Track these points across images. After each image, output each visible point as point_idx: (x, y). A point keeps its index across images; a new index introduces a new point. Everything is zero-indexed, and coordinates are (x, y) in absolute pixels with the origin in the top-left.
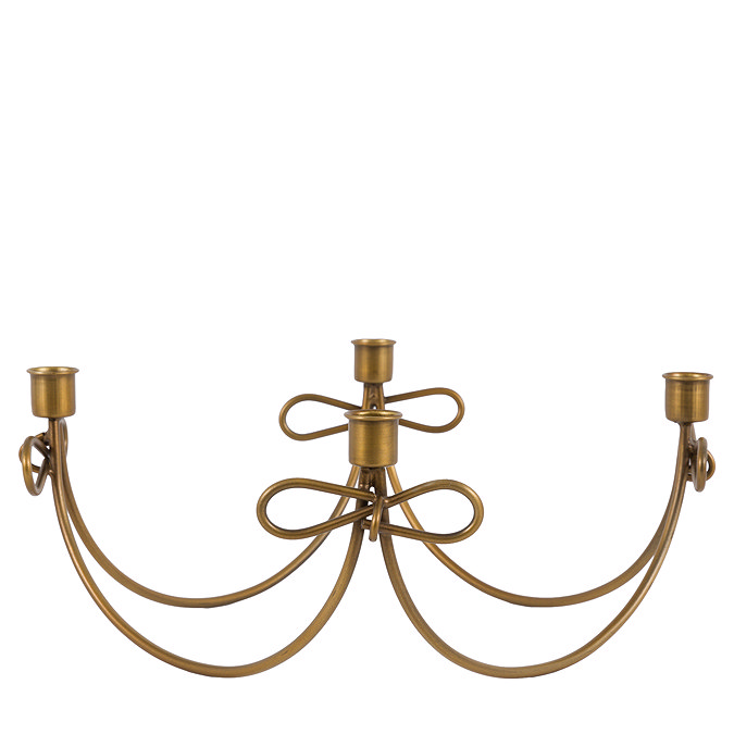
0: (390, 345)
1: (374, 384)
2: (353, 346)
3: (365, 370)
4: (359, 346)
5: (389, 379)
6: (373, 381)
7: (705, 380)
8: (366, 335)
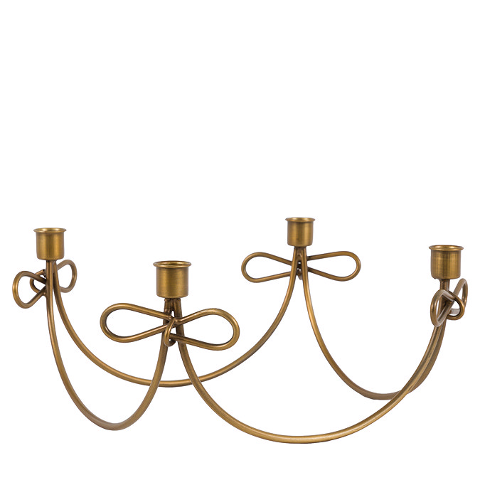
0: (311, 221)
1: (299, 247)
2: (287, 222)
3: (294, 238)
4: (291, 222)
5: (310, 244)
6: (299, 246)
7: (458, 251)
8: (295, 215)
